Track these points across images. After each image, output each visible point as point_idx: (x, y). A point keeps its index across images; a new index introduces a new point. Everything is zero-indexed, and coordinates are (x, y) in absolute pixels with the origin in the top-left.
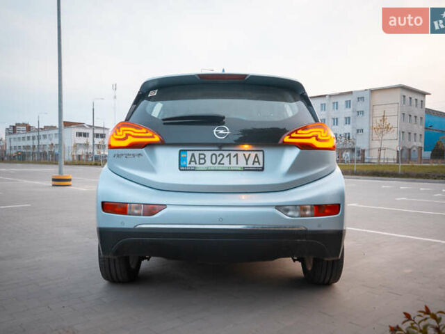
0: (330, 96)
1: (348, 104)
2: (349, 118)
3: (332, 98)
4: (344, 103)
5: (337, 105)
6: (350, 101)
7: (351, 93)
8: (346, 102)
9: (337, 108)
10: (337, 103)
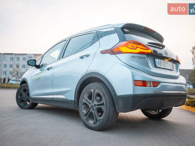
0: (16, 54)
1: (24, 59)
2: (25, 65)
3: (16, 55)
4: (22, 58)
5: (19, 59)
6: (25, 58)
7: (26, 54)
8: (24, 58)
9: (19, 60)
10: (19, 58)
